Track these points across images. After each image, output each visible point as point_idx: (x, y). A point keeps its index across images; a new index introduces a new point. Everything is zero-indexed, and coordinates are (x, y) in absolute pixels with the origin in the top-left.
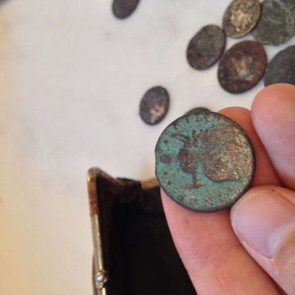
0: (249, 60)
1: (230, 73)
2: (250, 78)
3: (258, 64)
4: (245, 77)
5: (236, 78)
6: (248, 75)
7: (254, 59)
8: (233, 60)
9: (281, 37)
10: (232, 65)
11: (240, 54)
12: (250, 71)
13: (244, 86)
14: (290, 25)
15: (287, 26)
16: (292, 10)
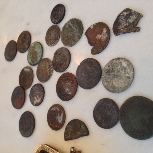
3: (73, 86)
4: (68, 92)
7: (72, 83)
9: (73, 42)
12: (70, 89)
13: (68, 97)
14: (76, 36)
15: (75, 37)
16: (76, 28)
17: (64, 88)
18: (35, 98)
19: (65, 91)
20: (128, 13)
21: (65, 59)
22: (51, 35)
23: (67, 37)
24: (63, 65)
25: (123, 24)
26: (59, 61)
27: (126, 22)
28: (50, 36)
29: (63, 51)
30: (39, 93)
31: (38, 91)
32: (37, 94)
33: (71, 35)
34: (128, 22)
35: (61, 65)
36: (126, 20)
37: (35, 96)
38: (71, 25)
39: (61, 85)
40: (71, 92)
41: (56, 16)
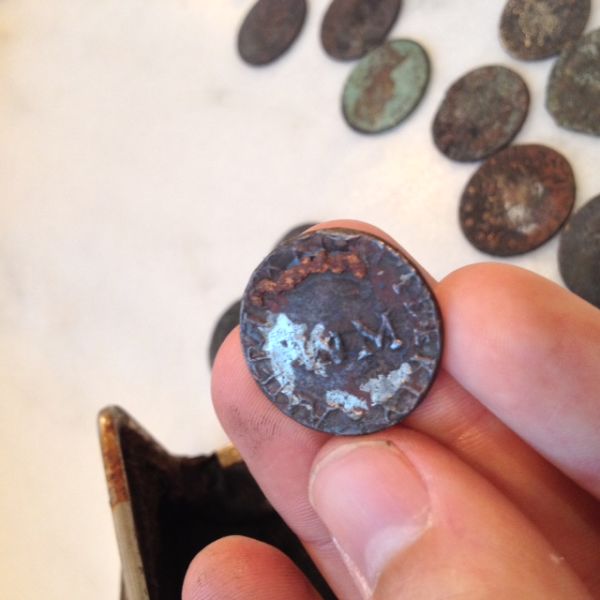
0: (537, 189)
1: (487, 205)
2: (528, 230)
3: (553, 202)
4: (519, 224)
5: (499, 221)
6: (527, 223)
7: (549, 191)
8: (501, 180)
10: (496, 192)
11: (518, 171)
12: (533, 214)
13: (512, 242)
17: (501, 204)
21: (503, 109)
26: (467, 120)
35: (474, 132)
39: (491, 188)
40: (533, 226)
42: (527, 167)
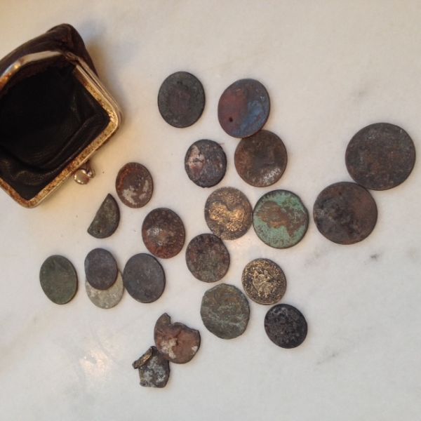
0: (160, 243)
1: (166, 223)
2: (148, 232)
6: (151, 233)
7: (157, 246)
8: (172, 234)
9: (208, 300)
10: (168, 229)
11: (171, 241)
14: (210, 313)
15: (211, 310)
16: (220, 324)
17: (162, 228)
18: (201, 157)
19: (159, 227)
20: (157, 381)
21: (199, 267)
22: (269, 281)
23: (226, 300)
24: (194, 254)
25: (155, 365)
26: (207, 253)
27: (152, 369)
28: (269, 278)
29: (214, 274)
30: (201, 173)
31: (206, 172)
32: (202, 167)
33: (220, 307)
34: (150, 370)
35: (200, 252)
36: (153, 372)
37: (206, 159)
38: (234, 324)
39: (171, 228)
40: (149, 234)
41: (284, 322)
42: (170, 245)
